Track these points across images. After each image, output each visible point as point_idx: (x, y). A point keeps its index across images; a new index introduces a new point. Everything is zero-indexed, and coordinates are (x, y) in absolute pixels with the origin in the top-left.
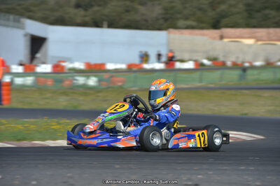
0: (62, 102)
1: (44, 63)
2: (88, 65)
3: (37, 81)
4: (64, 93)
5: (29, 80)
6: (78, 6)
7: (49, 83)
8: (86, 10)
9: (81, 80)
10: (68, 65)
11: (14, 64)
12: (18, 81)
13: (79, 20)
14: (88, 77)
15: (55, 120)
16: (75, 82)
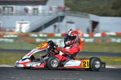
0: (106, 50)
1: (98, 33)
2: (117, 33)
3: (95, 41)
4: (107, 46)
5: (91, 40)
6: (113, 8)
7: (100, 41)
8: (116, 9)
9: (114, 40)
10: (108, 34)
11: (85, 33)
12: (87, 40)
13: (113, 14)
14: (117, 39)
15: (103, 57)
16: (111, 41)
